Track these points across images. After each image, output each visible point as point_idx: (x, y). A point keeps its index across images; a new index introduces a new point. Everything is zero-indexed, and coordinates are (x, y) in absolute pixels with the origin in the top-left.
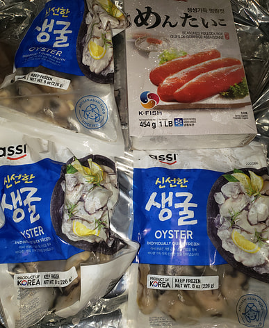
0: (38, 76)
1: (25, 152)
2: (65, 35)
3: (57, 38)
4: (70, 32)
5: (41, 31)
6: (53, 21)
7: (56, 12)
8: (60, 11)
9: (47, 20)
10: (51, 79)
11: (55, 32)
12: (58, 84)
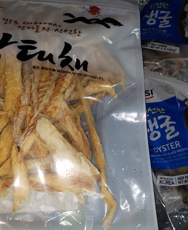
0: (156, 45)
1: (152, 94)
2: (167, 20)
3: (161, 22)
4: (171, 17)
5: (149, 18)
6: (157, 11)
7: (159, 6)
8: (162, 5)
9: (153, 11)
10: (166, 47)
11: (159, 18)
12: (171, 50)
